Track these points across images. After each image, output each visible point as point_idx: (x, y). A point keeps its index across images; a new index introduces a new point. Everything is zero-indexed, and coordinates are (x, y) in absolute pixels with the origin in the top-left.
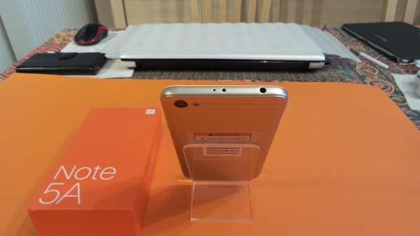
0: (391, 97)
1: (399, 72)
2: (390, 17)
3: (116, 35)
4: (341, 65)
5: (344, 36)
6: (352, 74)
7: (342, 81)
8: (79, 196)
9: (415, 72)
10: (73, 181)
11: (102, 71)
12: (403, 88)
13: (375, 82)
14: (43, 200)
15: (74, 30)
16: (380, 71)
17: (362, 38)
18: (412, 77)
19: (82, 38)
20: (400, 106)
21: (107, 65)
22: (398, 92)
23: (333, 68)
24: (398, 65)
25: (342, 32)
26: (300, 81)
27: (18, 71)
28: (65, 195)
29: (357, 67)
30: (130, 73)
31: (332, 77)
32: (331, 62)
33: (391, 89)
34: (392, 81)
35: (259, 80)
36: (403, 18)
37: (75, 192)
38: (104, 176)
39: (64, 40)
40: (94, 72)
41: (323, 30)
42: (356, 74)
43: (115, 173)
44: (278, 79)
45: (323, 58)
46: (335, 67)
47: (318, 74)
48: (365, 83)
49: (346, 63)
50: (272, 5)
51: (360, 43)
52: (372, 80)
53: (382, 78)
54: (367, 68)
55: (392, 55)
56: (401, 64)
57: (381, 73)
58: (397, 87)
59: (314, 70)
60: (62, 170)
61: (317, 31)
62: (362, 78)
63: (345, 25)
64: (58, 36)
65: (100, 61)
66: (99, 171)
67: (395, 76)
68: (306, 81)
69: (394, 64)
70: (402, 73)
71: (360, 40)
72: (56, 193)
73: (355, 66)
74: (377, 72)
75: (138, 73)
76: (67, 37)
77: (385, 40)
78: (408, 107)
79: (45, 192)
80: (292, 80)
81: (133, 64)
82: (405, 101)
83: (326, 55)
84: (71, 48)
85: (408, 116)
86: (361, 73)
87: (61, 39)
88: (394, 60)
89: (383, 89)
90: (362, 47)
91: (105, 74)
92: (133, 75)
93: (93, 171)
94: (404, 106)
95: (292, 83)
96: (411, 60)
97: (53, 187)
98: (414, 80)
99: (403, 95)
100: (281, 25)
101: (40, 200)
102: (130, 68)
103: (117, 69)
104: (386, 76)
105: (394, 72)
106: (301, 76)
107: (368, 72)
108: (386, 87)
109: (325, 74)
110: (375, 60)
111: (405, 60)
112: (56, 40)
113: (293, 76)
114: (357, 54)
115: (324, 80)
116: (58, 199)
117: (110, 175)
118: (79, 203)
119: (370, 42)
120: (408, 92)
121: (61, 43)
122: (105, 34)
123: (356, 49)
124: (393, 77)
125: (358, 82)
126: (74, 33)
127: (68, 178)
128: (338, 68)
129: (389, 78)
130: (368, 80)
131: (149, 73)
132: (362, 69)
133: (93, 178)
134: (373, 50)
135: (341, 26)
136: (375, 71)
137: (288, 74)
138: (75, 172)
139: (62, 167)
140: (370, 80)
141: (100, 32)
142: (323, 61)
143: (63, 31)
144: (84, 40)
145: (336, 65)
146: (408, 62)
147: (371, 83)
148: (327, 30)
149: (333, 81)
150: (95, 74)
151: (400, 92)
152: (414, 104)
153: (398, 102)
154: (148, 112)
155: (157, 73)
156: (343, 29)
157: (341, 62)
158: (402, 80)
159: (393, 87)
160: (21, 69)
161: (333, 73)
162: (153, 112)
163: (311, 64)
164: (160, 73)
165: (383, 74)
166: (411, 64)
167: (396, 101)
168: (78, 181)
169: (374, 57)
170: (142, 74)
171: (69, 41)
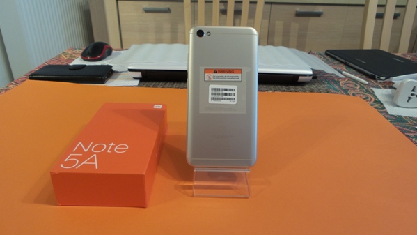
0: (371, 105)
1: (378, 87)
2: (368, 45)
3: (120, 54)
4: (326, 81)
5: (327, 60)
6: (337, 87)
7: (328, 92)
8: (96, 163)
9: (391, 87)
10: (90, 153)
11: (109, 81)
12: (382, 100)
13: (358, 94)
14: (64, 166)
15: (80, 49)
16: (361, 86)
17: (344, 61)
18: (389, 91)
19: (89, 54)
20: (380, 112)
21: (113, 76)
22: (377, 101)
23: (319, 83)
24: (376, 82)
25: (326, 56)
26: (291, 91)
27: (31, 79)
28: (84, 163)
29: (341, 83)
30: (136, 83)
31: (319, 89)
32: (317, 76)
33: (371, 99)
34: (373, 93)
37: (93, 160)
38: (117, 150)
39: (71, 56)
40: (102, 81)
41: (310, 53)
42: (340, 87)
43: (127, 148)
44: (271, 90)
45: (311, 72)
46: (321, 82)
47: (306, 87)
48: (349, 94)
49: (331, 79)
51: (342, 65)
52: (355, 92)
53: (363, 91)
54: (349, 84)
55: (370, 73)
56: (379, 81)
58: (377, 98)
59: (303, 84)
60: (80, 145)
61: (305, 54)
62: (346, 91)
63: (328, 51)
64: (65, 54)
65: (108, 73)
66: (113, 147)
67: (374, 89)
68: (296, 92)
69: (373, 81)
70: (380, 88)
71: (342, 62)
72: (76, 162)
73: (339, 82)
74: (359, 86)
75: (143, 83)
76: (74, 55)
77: (363, 62)
78: (387, 113)
79: (66, 160)
80: (284, 91)
81: (139, 75)
82: (384, 108)
83: (313, 70)
84: (78, 61)
85: (387, 119)
86: (344, 87)
87: (67, 56)
88: (372, 77)
89: (364, 99)
90: (344, 68)
91: (112, 83)
92: (139, 84)
93: (108, 147)
94: (384, 112)
95: (284, 93)
96: (387, 78)
97: (72, 157)
98: (391, 93)
99: (382, 104)
100: (270, 47)
101: (62, 165)
102: (136, 79)
103: (123, 79)
104: (366, 90)
105: (373, 87)
106: (292, 88)
107: (351, 86)
108: (367, 98)
109: (313, 87)
110: (356, 78)
111: (382, 78)
112: (63, 56)
113: (284, 88)
114: (341, 73)
115: (312, 91)
116: (78, 166)
117: (123, 150)
118: (97, 168)
119: (351, 64)
120: (386, 102)
121: (69, 59)
122: (110, 53)
123: (340, 69)
124: (372, 91)
125: (342, 94)
126: (80, 52)
127: (86, 151)
128: (324, 83)
129: (369, 91)
130: (351, 92)
131: (153, 83)
132: (345, 84)
133: (108, 151)
134: (354, 71)
135: (324, 52)
136: (356, 86)
137: (279, 86)
138: (92, 147)
140: (353, 92)
141: (106, 50)
142: (310, 75)
143: (69, 50)
144: (91, 56)
146: (385, 79)
147: (354, 95)
148: (313, 54)
149: (320, 92)
150: (103, 83)
151: (379, 101)
152: (392, 110)
153: (378, 109)
154: (155, 107)
155: (161, 83)
156: (326, 54)
157: (326, 79)
158: (381, 93)
159: (373, 98)
160: (34, 76)
161: (319, 86)
162: (160, 107)
163: (300, 77)
164: (164, 83)
165: (363, 88)
166: (388, 80)
167: (376, 108)
168: (95, 153)
169: (355, 75)
170: (147, 83)
171: (76, 58)
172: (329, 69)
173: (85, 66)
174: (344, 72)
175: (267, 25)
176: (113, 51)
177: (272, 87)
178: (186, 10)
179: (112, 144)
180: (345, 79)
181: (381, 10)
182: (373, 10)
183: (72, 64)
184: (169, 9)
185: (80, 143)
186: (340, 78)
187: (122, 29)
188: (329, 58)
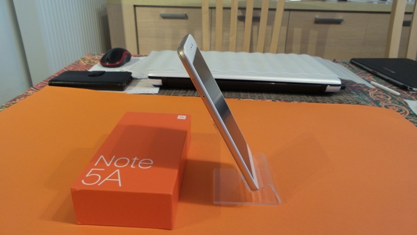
0: (407, 118)
1: (411, 99)
2: (394, 53)
3: (139, 60)
4: (354, 91)
6: (367, 98)
7: (358, 103)
8: (119, 180)
10: (113, 168)
11: (128, 88)
13: (390, 106)
14: (85, 182)
15: (99, 55)
16: (392, 97)
17: (371, 70)
19: (108, 60)
20: (416, 126)
21: (132, 83)
22: (412, 114)
23: (347, 93)
24: (409, 93)
25: (351, 65)
26: (318, 102)
27: (50, 85)
28: (106, 179)
29: (370, 94)
30: (156, 90)
31: (348, 101)
32: (345, 86)
33: (406, 112)
34: (406, 105)
35: (279, 100)
36: (406, 55)
37: (115, 176)
38: (142, 165)
39: (90, 62)
40: (122, 88)
41: (334, 61)
42: (370, 98)
43: (152, 163)
44: (297, 100)
45: (339, 82)
46: (349, 92)
47: (334, 98)
48: (380, 106)
49: (360, 90)
51: (369, 74)
52: (387, 104)
53: (396, 103)
54: (380, 95)
55: (402, 84)
56: (411, 92)
57: (392, 98)
58: (411, 110)
59: (330, 94)
60: (102, 158)
61: (330, 63)
62: (377, 103)
63: (353, 59)
64: (84, 59)
65: (127, 80)
66: (137, 161)
67: (407, 101)
68: (323, 103)
69: (405, 92)
70: (413, 100)
71: (369, 72)
72: (98, 177)
73: (368, 93)
74: (390, 98)
75: (163, 91)
76: (93, 61)
77: (393, 72)
79: (87, 176)
80: (311, 102)
81: (159, 82)
83: (342, 80)
84: (97, 67)
86: (374, 98)
87: (86, 62)
88: (404, 88)
89: (398, 112)
90: (372, 77)
91: (131, 90)
92: (159, 92)
93: (131, 161)
95: (311, 104)
97: (94, 172)
101: (83, 181)
102: (156, 86)
103: (143, 87)
104: (398, 102)
105: (406, 99)
106: (319, 98)
107: (382, 97)
108: (401, 110)
109: (341, 98)
110: (386, 88)
111: (414, 89)
112: (82, 62)
113: (310, 98)
114: (369, 83)
115: (341, 102)
116: (100, 182)
117: (148, 165)
118: (120, 185)
119: (379, 74)
121: (87, 65)
122: (128, 59)
123: (367, 78)
124: (405, 103)
125: (373, 105)
126: (99, 57)
127: (108, 165)
128: (352, 93)
129: (402, 103)
130: (382, 104)
131: (174, 91)
132: (375, 95)
133: (132, 166)
134: (383, 81)
135: (349, 61)
136: (388, 97)
137: (305, 97)
138: (114, 161)
140: (384, 104)
141: (125, 57)
142: (339, 85)
143: (88, 55)
144: (110, 62)
145: (350, 91)
147: (386, 107)
148: (337, 62)
149: (350, 103)
150: (123, 90)
151: (415, 114)
153: (414, 122)
154: (179, 117)
155: (181, 91)
156: (351, 62)
157: (354, 89)
158: (415, 105)
159: (407, 111)
160: (54, 82)
161: (348, 97)
162: (184, 117)
163: (328, 87)
164: (184, 91)
165: (395, 99)
167: (412, 122)
168: (118, 168)
169: (385, 86)
170: (167, 91)
171: (95, 63)
172: (357, 78)
173: (104, 72)
174: (372, 82)
175: (285, 32)
176: (132, 58)
177: (298, 97)
178: (203, 16)
179: (135, 159)
180: (374, 90)
181: (409, 18)
182: (399, 18)
183: (91, 70)
184: (186, 15)
185: (102, 156)
186: (369, 88)
187: (139, 35)
188: (355, 67)
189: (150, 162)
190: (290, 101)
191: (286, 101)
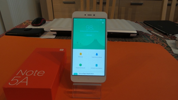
0: (165, 48)
2: (164, 18)
3: (49, 22)
4: (143, 36)
5: (144, 25)
6: (148, 39)
7: (144, 42)
8: (27, 82)
9: (175, 39)
10: (25, 76)
12: (170, 46)
13: (158, 42)
14: (10, 84)
15: (32, 20)
16: (160, 39)
17: (152, 26)
18: (174, 41)
19: (35, 23)
20: (169, 52)
21: (44, 33)
23: (140, 37)
24: (167, 37)
26: (126, 41)
27: (6, 35)
28: (21, 82)
29: (150, 37)
30: (54, 37)
31: (140, 40)
32: (139, 34)
33: (165, 45)
34: (166, 42)
36: (169, 19)
37: (25, 80)
38: (39, 74)
39: (27, 24)
40: (39, 36)
41: (136, 23)
42: (150, 39)
43: (44, 73)
44: (117, 40)
45: (136, 32)
47: (134, 39)
49: (146, 35)
50: (114, 15)
52: (157, 42)
53: (161, 41)
54: (155, 37)
55: (165, 32)
58: (168, 45)
61: (133, 23)
62: (153, 41)
63: (145, 21)
64: (25, 23)
65: (42, 32)
66: (37, 72)
68: (129, 41)
70: (169, 40)
71: (151, 27)
72: (17, 81)
74: (159, 39)
75: (57, 37)
77: (162, 27)
78: (173, 52)
79: (12, 80)
80: (123, 41)
81: (55, 33)
82: (171, 50)
84: (30, 27)
85: (173, 56)
86: (152, 39)
87: (26, 24)
88: (165, 34)
89: (162, 45)
90: (152, 29)
91: (43, 37)
93: (34, 72)
94: (171, 52)
96: (173, 35)
97: (15, 78)
98: (174, 42)
99: (170, 48)
100: (118, 20)
101: (9, 83)
102: (54, 35)
103: (49, 35)
104: (163, 41)
105: (166, 39)
106: (127, 39)
108: (163, 45)
109: (137, 39)
110: (158, 34)
111: (170, 35)
113: (123, 39)
114: (150, 32)
115: (136, 41)
116: (17, 84)
117: (42, 74)
118: (27, 85)
119: (155, 28)
120: (172, 47)
121: (26, 25)
122: (44, 22)
123: (150, 30)
124: (166, 41)
125: (151, 42)
126: (31, 22)
127: (23, 75)
128: (142, 37)
130: (155, 42)
131: (62, 37)
132: (153, 37)
133: (34, 75)
134: (157, 31)
135: (143, 22)
136: (158, 39)
137: (121, 39)
138: (26, 72)
139: (21, 70)
140: (156, 42)
143: (27, 21)
146: (172, 35)
147: (157, 43)
148: (137, 23)
149: (140, 42)
151: (169, 46)
152: (176, 51)
153: (168, 50)
154: (60, 50)
155: (65, 37)
156: (144, 23)
158: (169, 42)
160: (8, 34)
162: (63, 50)
163: (131, 35)
164: (67, 37)
166: (173, 36)
168: (27, 76)
170: (59, 37)
171: (29, 24)
172: (145, 31)
174: (152, 32)
175: (118, 9)
176: (46, 22)
178: (81, 2)
180: (152, 35)
183: (27, 28)
186: (150, 35)
187: (54, 11)
188: (145, 25)
189: (43, 72)
190: (114, 41)
191: (112, 41)
